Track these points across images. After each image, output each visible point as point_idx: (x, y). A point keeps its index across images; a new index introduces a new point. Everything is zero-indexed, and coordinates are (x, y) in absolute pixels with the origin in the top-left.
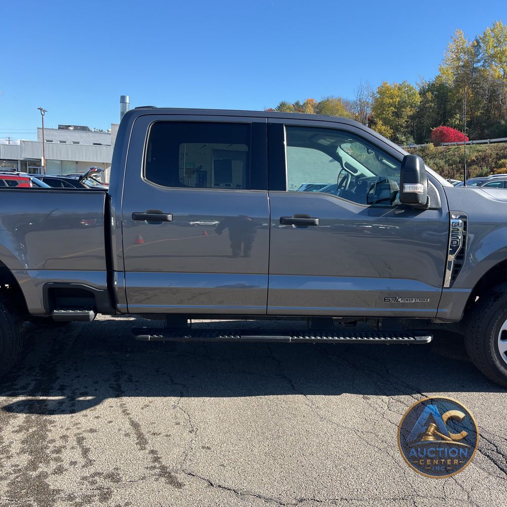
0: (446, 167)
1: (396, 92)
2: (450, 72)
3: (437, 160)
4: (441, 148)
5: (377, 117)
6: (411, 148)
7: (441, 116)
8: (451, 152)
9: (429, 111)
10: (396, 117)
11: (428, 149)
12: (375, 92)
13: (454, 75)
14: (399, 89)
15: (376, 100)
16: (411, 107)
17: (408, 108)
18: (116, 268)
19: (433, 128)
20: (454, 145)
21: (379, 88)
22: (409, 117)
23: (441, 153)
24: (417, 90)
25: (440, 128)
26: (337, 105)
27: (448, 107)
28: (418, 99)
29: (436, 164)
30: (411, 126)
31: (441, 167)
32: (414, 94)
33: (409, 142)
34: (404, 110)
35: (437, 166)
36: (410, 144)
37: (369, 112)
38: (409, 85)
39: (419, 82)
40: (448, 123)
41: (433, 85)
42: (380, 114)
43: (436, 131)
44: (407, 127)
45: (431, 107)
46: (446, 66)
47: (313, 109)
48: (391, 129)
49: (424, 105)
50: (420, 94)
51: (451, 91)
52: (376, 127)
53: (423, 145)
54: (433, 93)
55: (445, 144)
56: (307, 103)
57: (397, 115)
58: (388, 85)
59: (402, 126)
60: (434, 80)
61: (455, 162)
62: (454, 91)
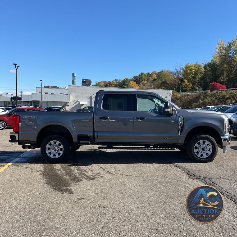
0: (216, 101)
1: (193, 67)
2: (218, 58)
3: (212, 98)
4: (213, 92)
5: (185, 79)
6: (200, 92)
7: (215, 77)
8: (218, 94)
9: (208, 76)
10: (194, 78)
11: (208, 93)
12: (183, 68)
13: (220, 59)
14: (194, 66)
15: (184, 71)
16: (200, 74)
17: (199, 75)
18: (95, 131)
19: (210, 83)
20: (220, 91)
21: (185, 66)
22: (199, 78)
23: (213, 94)
24: (203, 66)
25: (213, 83)
26: (167, 73)
27: (218, 74)
28: (203, 70)
29: (211, 99)
30: (201, 82)
31: (213, 101)
32: (201, 68)
33: (200, 90)
34: (197, 75)
35: (212, 100)
36: (200, 91)
37: (181, 76)
38: (199, 64)
39: (204, 63)
40: (218, 81)
41: (210, 64)
42: (186, 77)
43: (211, 85)
44: (199, 83)
45: (209, 74)
46: (216, 55)
47: (156, 75)
48: (191, 84)
49: (206, 73)
50: (204, 68)
51: (218, 66)
52: (184, 83)
53: (205, 91)
54: (210, 68)
55: (215, 90)
56: (153, 73)
57: (194, 77)
58: (189, 64)
59: (196, 82)
60: (211, 61)
61: (220, 98)
62: (220, 66)
